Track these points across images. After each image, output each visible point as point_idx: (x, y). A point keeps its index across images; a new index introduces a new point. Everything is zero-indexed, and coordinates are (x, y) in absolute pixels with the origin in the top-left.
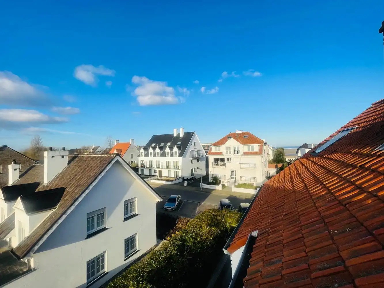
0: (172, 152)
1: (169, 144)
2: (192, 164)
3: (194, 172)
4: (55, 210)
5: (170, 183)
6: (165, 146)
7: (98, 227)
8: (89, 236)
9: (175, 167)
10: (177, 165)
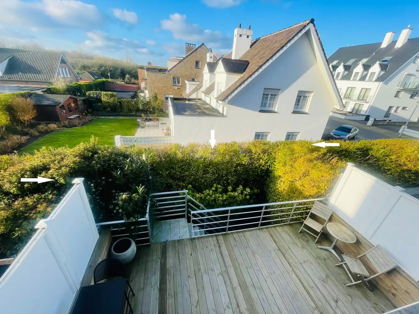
0: (365, 73)
1: (364, 61)
2: (396, 99)
3: (392, 111)
4: (242, 75)
5: (343, 117)
6: (356, 64)
7: (269, 107)
8: (261, 111)
9: (361, 98)
10: (366, 94)
